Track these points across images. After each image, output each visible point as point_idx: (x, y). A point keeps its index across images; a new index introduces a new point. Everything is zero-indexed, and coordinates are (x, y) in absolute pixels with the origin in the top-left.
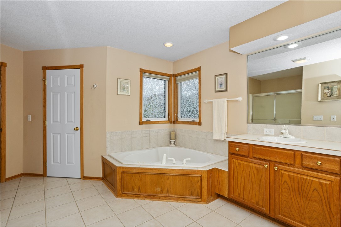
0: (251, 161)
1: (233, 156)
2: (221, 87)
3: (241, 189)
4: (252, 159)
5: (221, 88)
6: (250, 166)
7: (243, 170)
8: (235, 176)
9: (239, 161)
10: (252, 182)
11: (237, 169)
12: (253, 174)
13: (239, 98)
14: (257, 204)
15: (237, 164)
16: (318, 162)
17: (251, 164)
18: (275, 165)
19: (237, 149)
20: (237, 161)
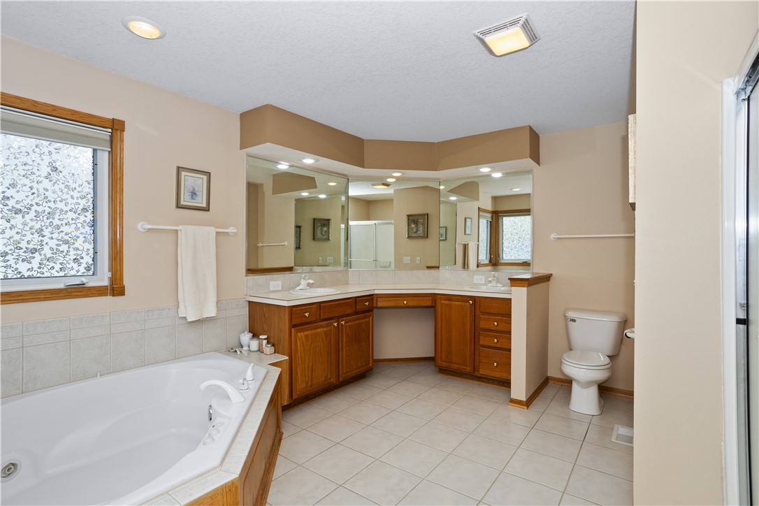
0: (320, 326)
1: (297, 328)
2: (192, 198)
3: (309, 373)
4: (320, 323)
5: (194, 201)
6: (319, 334)
7: (311, 343)
9: (306, 333)
10: (321, 354)
11: (304, 347)
12: (321, 343)
13: (231, 230)
14: (325, 381)
15: (303, 338)
16: (367, 304)
17: (319, 330)
18: (340, 320)
19: (307, 315)
20: (302, 334)
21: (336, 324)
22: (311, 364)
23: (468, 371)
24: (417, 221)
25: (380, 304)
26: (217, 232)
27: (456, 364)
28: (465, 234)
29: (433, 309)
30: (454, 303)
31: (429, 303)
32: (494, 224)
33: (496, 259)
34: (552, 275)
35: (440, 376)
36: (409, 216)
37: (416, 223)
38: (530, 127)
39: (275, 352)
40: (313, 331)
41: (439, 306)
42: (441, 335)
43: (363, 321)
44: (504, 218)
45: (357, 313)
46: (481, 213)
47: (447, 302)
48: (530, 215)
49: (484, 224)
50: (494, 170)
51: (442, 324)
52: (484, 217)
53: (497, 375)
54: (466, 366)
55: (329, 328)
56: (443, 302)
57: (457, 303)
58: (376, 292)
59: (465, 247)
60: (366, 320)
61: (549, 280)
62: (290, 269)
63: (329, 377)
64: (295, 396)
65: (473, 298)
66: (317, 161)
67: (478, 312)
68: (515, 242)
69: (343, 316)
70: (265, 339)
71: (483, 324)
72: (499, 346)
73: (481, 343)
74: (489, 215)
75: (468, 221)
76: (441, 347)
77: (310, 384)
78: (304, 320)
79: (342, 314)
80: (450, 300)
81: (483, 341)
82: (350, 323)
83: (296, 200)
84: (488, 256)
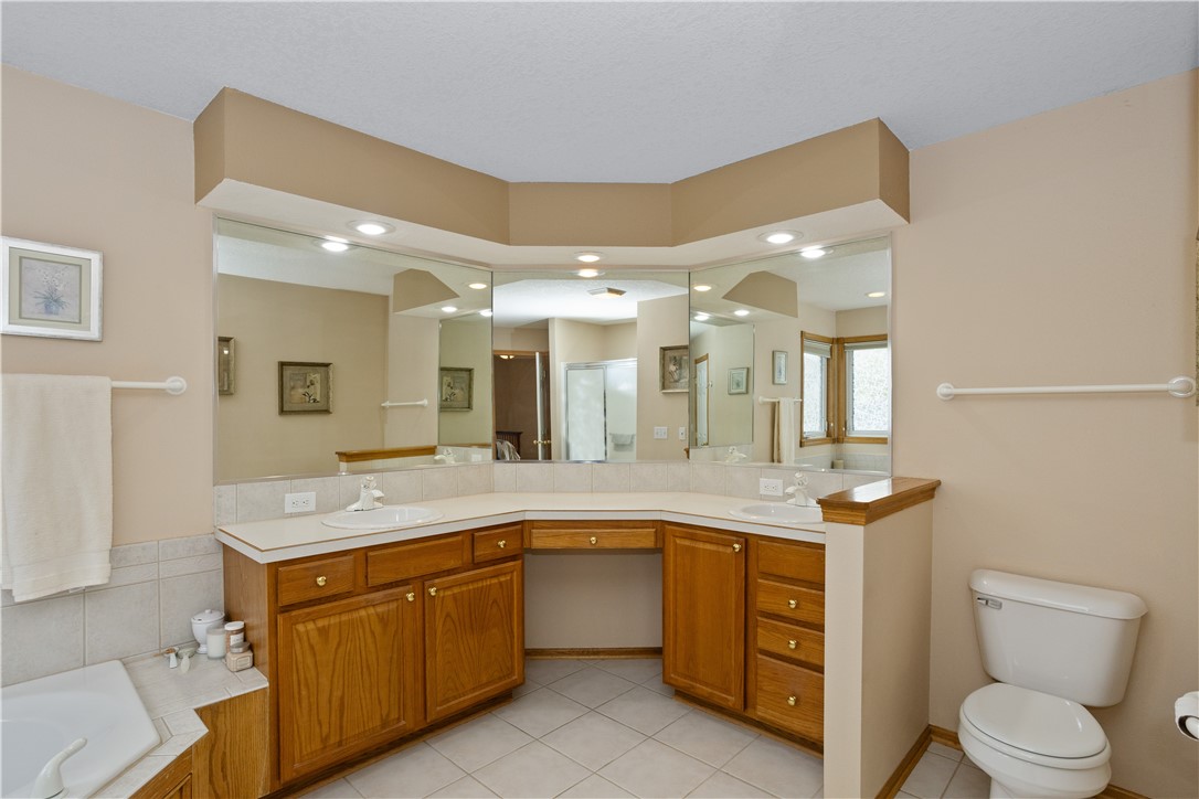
0: (364, 604)
1: (294, 613)
3: (333, 715)
4: (366, 597)
6: (361, 621)
7: (339, 644)
8: (307, 686)
9: (321, 623)
10: (368, 667)
11: (315, 655)
12: (370, 640)
13: (175, 383)
14: (384, 725)
15: (314, 636)
16: (502, 543)
17: (363, 613)
18: (427, 583)
19: (321, 581)
20: (311, 626)
21: (410, 597)
22: (337, 694)
23: (730, 704)
24: (681, 359)
25: (537, 543)
26: (113, 389)
27: (707, 684)
28: (773, 382)
29: (660, 555)
30: (701, 545)
31: (649, 543)
32: (834, 363)
33: (839, 429)
34: (939, 483)
35: (675, 707)
36: (664, 349)
37: (678, 362)
38: (882, 125)
39: (253, 665)
40: (345, 618)
41: (670, 550)
42: (676, 614)
43: (495, 581)
44: (856, 352)
45: (477, 565)
46: (806, 343)
47: (687, 543)
48: (885, 346)
49: (814, 364)
50: (802, 238)
51: (676, 591)
52: (814, 351)
53: (797, 725)
54: (727, 691)
55: (393, 606)
56: (678, 541)
57: (708, 547)
58: (529, 517)
59: (774, 407)
60: (502, 579)
61: (932, 496)
62: (431, 451)
63: (394, 715)
64: (287, 776)
65: (745, 538)
66: (391, 230)
67: (753, 572)
68: (877, 398)
69: (437, 575)
70: (238, 632)
71: (763, 601)
72: (802, 657)
73: (761, 644)
74: (827, 347)
75: (781, 360)
76: (675, 642)
77: (334, 739)
78: (313, 594)
79: (433, 570)
80: (693, 538)
81: (765, 639)
82: (456, 590)
83: (441, 321)
84: (825, 424)
